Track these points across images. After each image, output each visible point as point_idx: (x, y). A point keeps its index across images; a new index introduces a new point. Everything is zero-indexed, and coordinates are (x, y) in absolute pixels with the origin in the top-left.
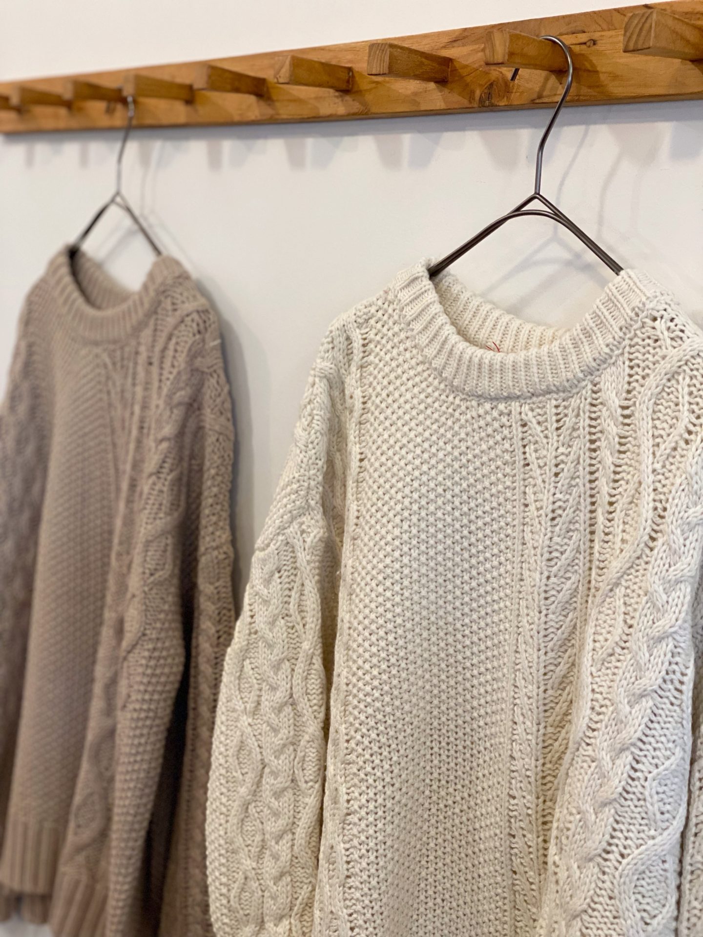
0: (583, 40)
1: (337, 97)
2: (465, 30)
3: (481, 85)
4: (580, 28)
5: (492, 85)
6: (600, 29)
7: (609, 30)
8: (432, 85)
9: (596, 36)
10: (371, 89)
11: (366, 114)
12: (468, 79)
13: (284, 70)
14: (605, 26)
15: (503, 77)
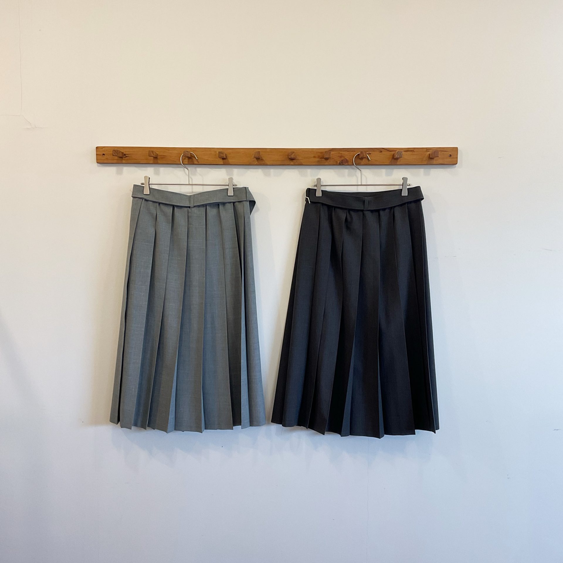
1: (289, 160)
2: (333, 148)
3: (339, 160)
5: (342, 160)
8: (324, 160)
9: (370, 153)
10: (303, 159)
12: (335, 159)
13: (293, 155)
14: (372, 151)
15: (346, 159)
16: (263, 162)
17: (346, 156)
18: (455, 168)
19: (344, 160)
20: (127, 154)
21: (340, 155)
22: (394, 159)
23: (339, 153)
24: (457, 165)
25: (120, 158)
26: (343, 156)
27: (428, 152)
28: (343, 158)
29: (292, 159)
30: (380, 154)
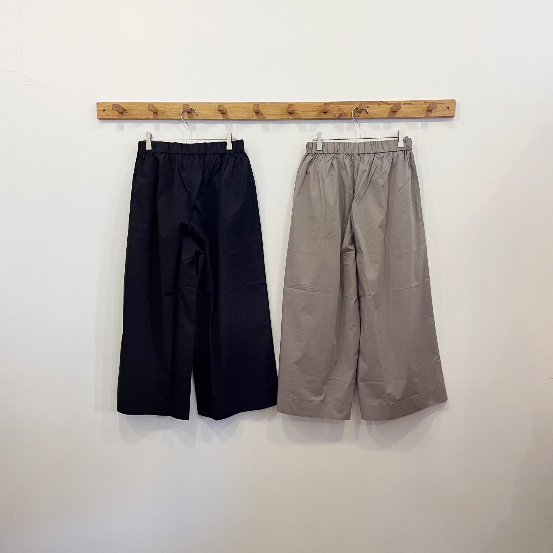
1: (289, 114)
2: (331, 102)
3: (337, 114)
4: (364, 104)
5: (341, 114)
7: (372, 105)
8: (322, 113)
9: (369, 106)
10: (302, 113)
11: (300, 119)
12: (333, 112)
14: (371, 104)
15: (344, 112)
16: (262, 117)
17: (345, 109)
18: (451, 121)
19: (343, 113)
20: (127, 110)
21: (339, 109)
22: (393, 112)
24: (454, 117)
25: (120, 114)
26: (342, 110)
27: (426, 104)
28: (341, 112)
29: (291, 114)
30: (378, 107)
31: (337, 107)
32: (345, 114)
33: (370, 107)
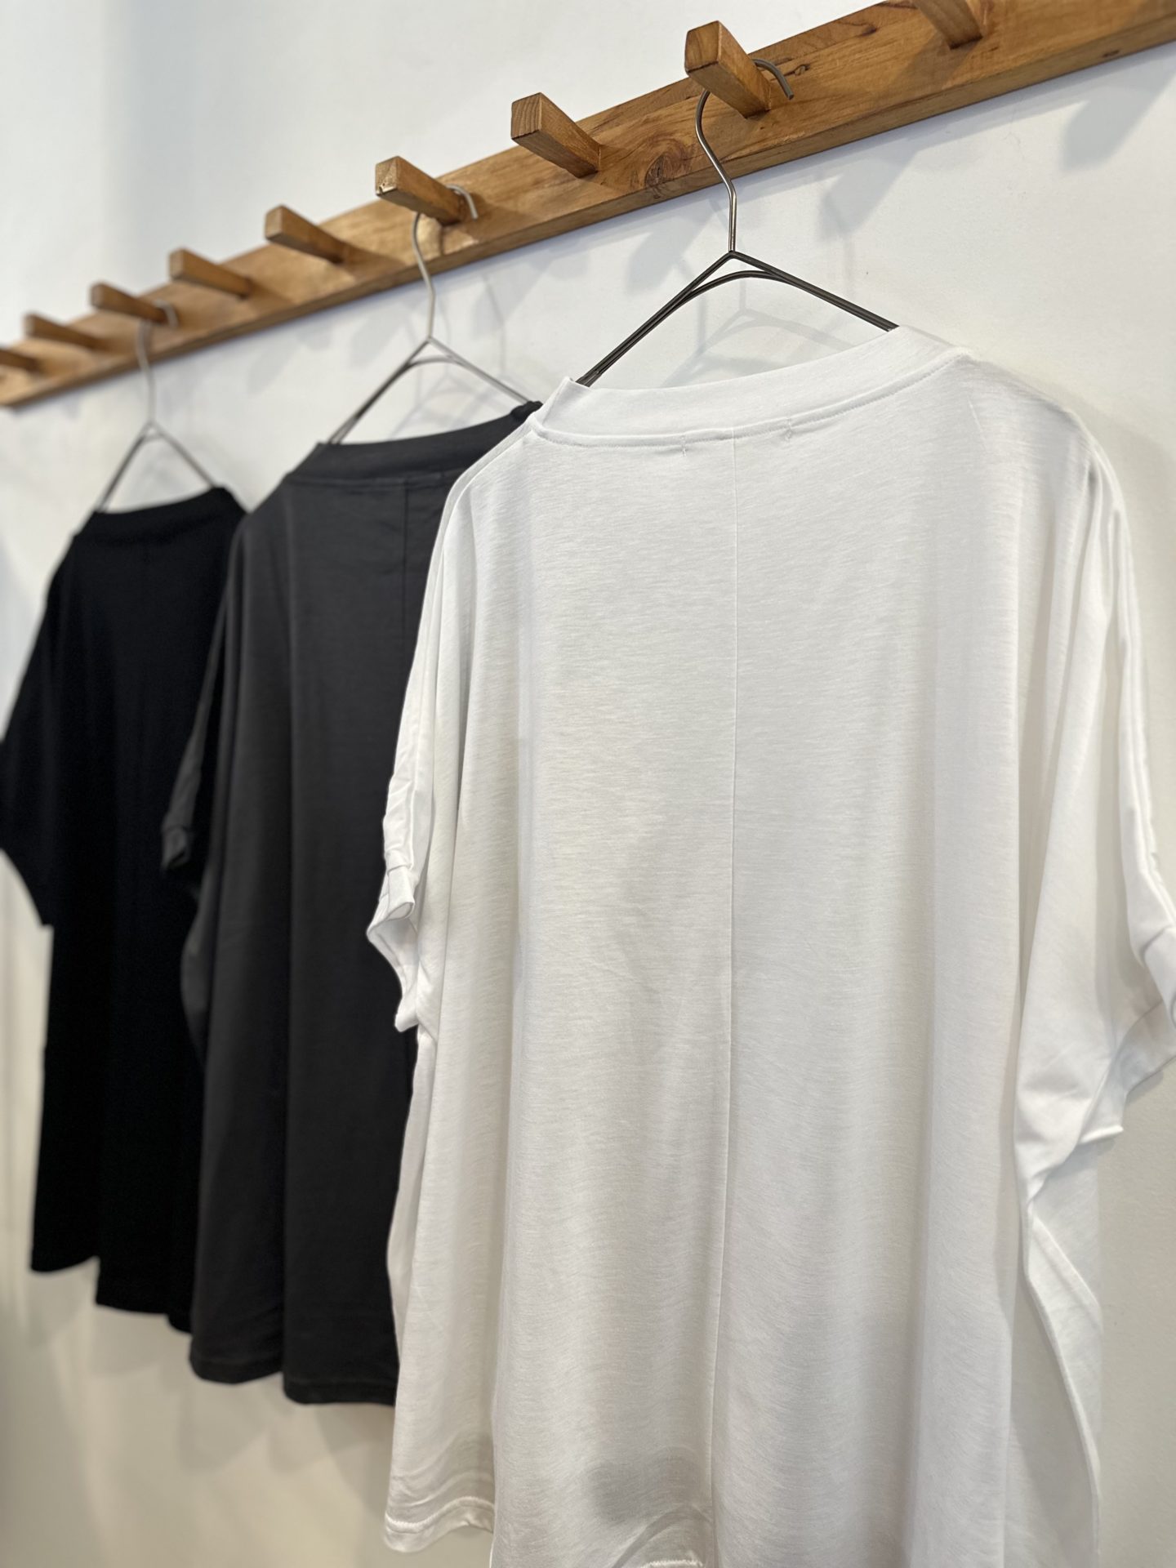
0: (790, 70)
3: (646, 163)
4: (784, 57)
5: (661, 157)
6: (811, 49)
7: (828, 47)
8: (578, 182)
9: (807, 60)
12: (630, 158)
14: (820, 44)
15: (678, 144)
17: (679, 126)
19: (669, 152)
21: (650, 135)
22: (955, 46)
23: (646, 122)
26: (666, 135)
28: (663, 148)
30: (860, 52)
31: (643, 128)
32: (682, 151)
33: (812, 66)
